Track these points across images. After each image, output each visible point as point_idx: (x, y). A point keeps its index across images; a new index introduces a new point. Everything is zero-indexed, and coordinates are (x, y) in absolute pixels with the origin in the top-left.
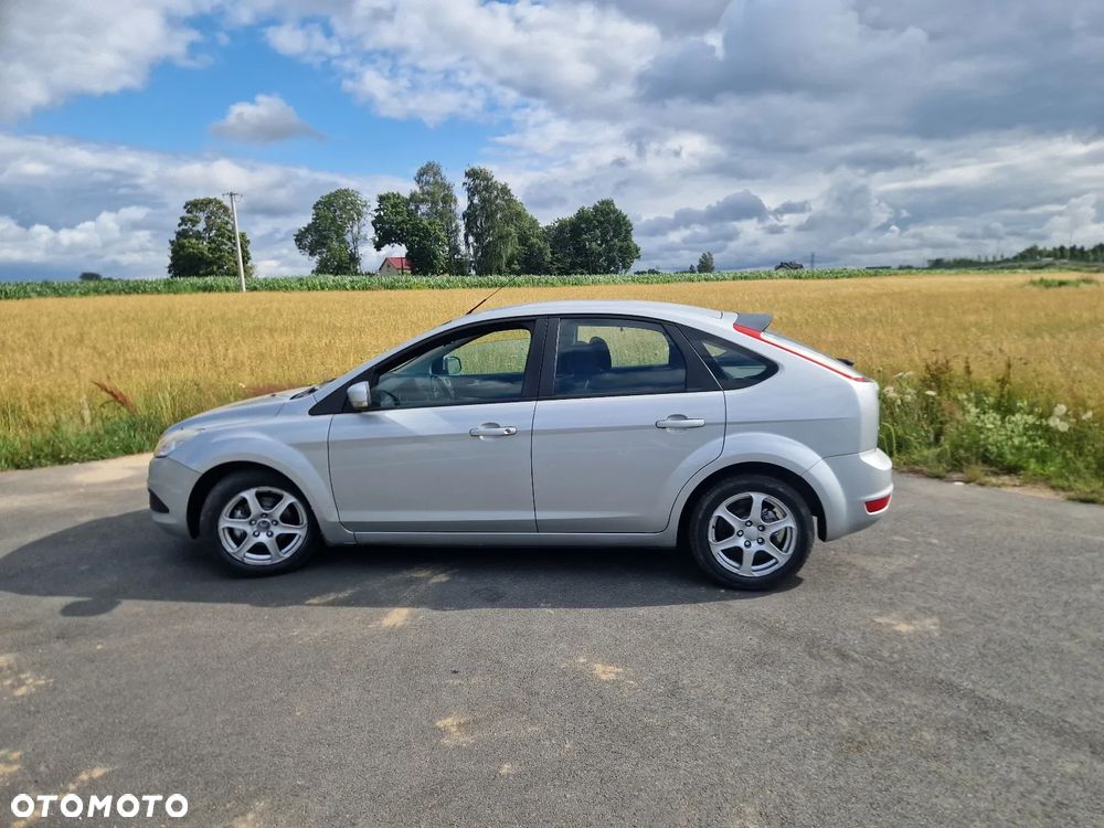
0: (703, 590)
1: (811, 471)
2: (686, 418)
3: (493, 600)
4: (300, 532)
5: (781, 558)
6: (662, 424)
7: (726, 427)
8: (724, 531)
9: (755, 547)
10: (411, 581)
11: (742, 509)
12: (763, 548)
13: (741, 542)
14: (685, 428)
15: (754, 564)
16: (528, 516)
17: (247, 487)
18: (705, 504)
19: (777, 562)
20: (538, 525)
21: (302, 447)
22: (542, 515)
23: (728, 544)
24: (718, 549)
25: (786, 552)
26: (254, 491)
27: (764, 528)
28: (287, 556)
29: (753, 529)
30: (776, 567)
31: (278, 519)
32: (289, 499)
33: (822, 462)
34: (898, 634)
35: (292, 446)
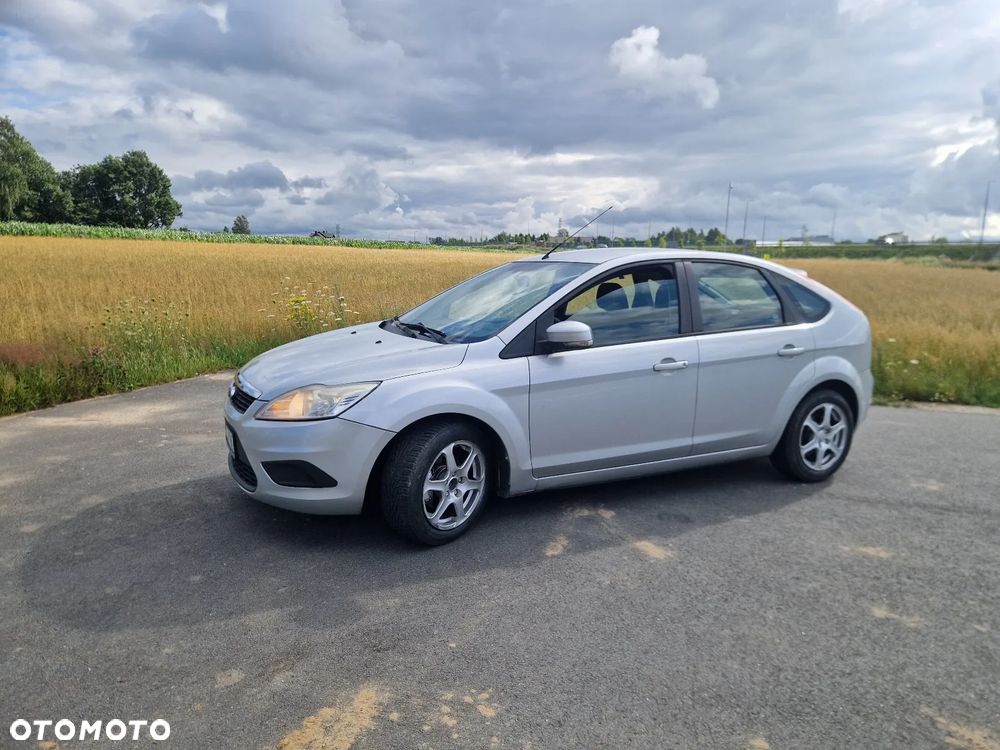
0: (793, 486)
2: (792, 347)
5: (838, 453)
6: (780, 353)
7: (812, 353)
8: (808, 435)
9: (824, 446)
11: (818, 417)
12: (829, 446)
13: (816, 444)
14: (793, 356)
16: (687, 442)
17: (448, 442)
18: (800, 416)
19: (836, 457)
20: (693, 449)
22: (698, 440)
23: (809, 447)
24: (804, 450)
25: (839, 445)
27: (828, 431)
29: (824, 432)
30: (834, 460)
31: (467, 475)
32: (475, 452)
35: (494, 392)
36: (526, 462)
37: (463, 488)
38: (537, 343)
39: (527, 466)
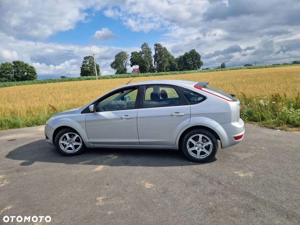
0: (186, 162)
1: (216, 128)
2: (179, 113)
3: (127, 164)
4: (80, 144)
5: (208, 153)
6: (172, 115)
7: (190, 115)
8: (191, 145)
9: (201, 150)
10: (108, 158)
11: (196, 139)
12: (202, 150)
13: (196, 148)
14: (179, 116)
15: (200, 155)
16: (137, 140)
17: (66, 133)
18: (186, 137)
19: (207, 155)
20: (140, 143)
21: (79, 122)
22: (141, 140)
23: (193, 149)
24: (190, 150)
25: (210, 152)
26: (68, 134)
27: (203, 145)
28: (77, 151)
29: (200, 145)
31: (74, 141)
32: (77, 136)
33: (219, 125)
34: (239, 177)
35: (78, 122)
36: (86, 140)
37: (74, 144)
38: (86, 111)
39: (87, 141)
